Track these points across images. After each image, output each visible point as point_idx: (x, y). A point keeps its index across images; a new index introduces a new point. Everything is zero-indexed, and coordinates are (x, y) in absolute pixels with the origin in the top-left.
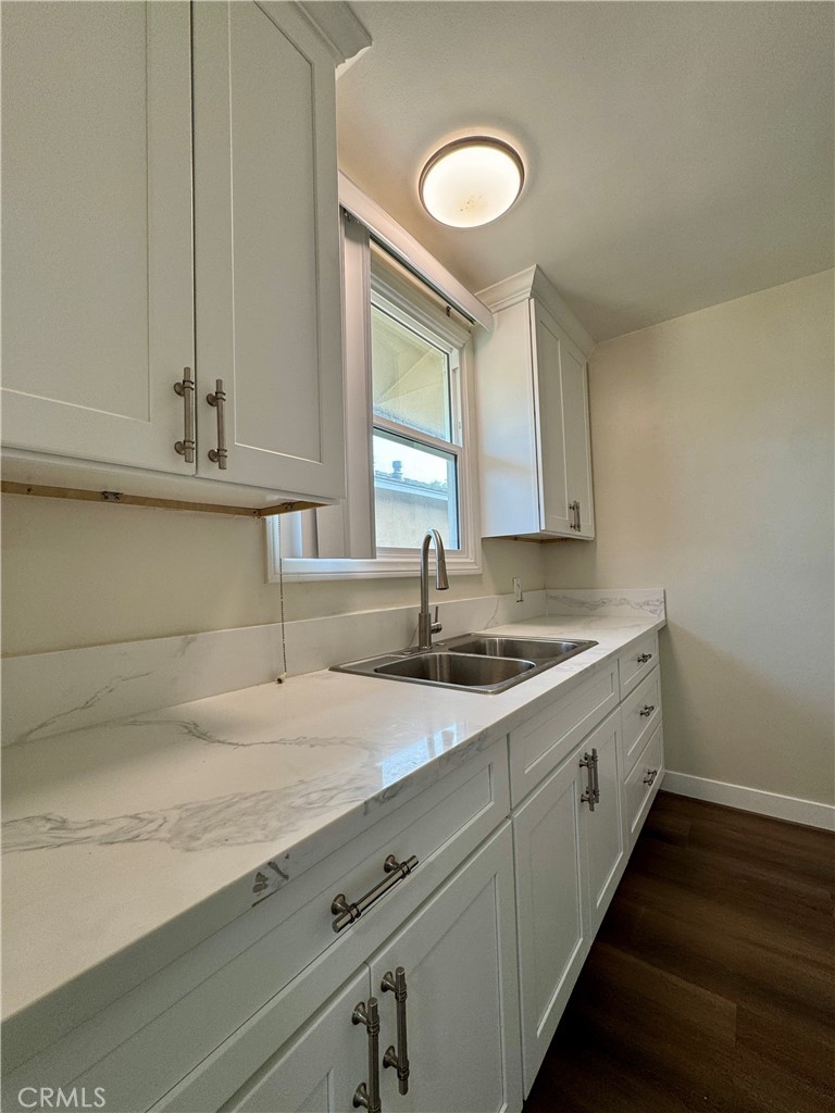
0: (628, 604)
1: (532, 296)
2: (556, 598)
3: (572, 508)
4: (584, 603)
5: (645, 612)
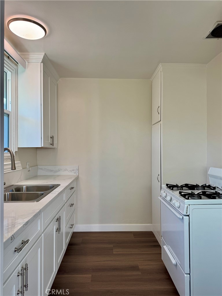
0: (67, 170)
1: (42, 62)
2: (42, 169)
3: (51, 138)
4: (52, 171)
5: (72, 174)
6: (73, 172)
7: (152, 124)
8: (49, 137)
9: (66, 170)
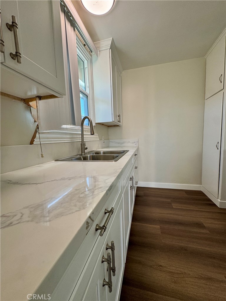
1: (110, 48)
2: (112, 142)
3: (119, 116)
4: (119, 143)
5: (134, 145)
6: (135, 144)
7: (206, 99)
8: (117, 116)
9: (129, 142)
